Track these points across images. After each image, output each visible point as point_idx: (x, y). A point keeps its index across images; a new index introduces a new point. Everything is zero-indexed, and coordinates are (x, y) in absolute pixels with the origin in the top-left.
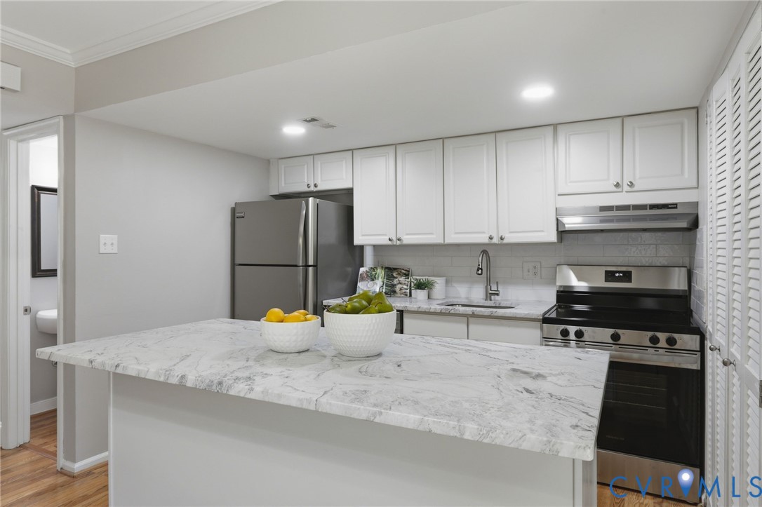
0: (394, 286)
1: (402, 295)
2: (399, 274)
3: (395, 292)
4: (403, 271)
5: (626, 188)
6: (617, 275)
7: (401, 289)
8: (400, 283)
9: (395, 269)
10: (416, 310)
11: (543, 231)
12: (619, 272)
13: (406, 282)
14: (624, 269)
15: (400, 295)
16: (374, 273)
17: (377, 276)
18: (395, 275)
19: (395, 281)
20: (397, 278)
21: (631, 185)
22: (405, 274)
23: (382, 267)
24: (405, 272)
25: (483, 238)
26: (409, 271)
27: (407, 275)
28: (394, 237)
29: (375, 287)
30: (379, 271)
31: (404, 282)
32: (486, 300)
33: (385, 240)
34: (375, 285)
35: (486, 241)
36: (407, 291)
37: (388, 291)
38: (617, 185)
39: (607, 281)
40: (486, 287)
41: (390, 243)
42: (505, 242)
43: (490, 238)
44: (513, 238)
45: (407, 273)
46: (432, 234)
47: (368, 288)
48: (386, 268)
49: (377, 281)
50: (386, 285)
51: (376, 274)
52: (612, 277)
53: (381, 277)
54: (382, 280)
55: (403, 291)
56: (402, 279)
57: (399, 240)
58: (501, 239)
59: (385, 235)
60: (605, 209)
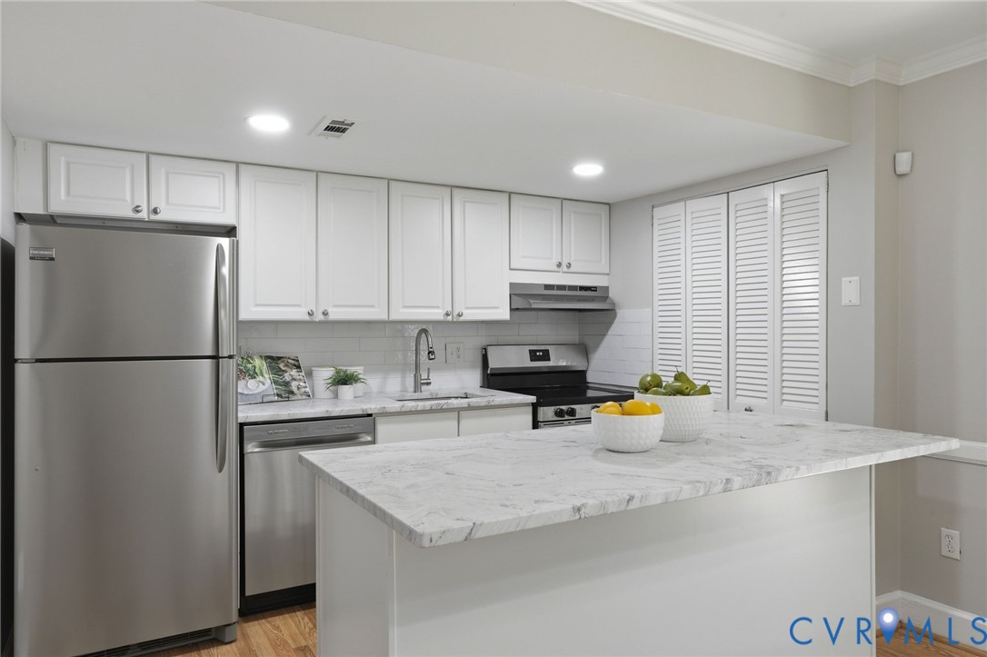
0: (287, 384)
1: (304, 397)
2: (286, 366)
3: (292, 393)
4: (290, 361)
5: (565, 269)
6: (538, 354)
7: (298, 388)
8: (293, 379)
9: (279, 358)
10: (399, 410)
11: (498, 308)
12: (540, 351)
13: (301, 377)
14: (543, 348)
15: (300, 397)
16: (250, 366)
17: (257, 370)
18: (282, 366)
19: (287, 377)
20: (286, 372)
21: (569, 265)
22: (295, 365)
23: (261, 357)
24: (293, 362)
25: (437, 314)
26: (298, 361)
27: (298, 367)
28: (314, 310)
29: (262, 388)
30: (258, 362)
31: (298, 378)
32: (415, 392)
33: (299, 314)
34: (261, 384)
35: (441, 318)
36: (308, 389)
37: (282, 393)
38: (559, 265)
39: (532, 360)
40: (415, 375)
41: (307, 318)
42: (461, 319)
43: (447, 314)
44: (470, 315)
45: (296, 363)
46: (373, 306)
47: (251, 390)
48: (267, 357)
49: (261, 378)
50: (276, 382)
51: (255, 367)
52: (534, 356)
53: (264, 371)
54: (267, 376)
55: (303, 390)
56: (294, 372)
57: (325, 314)
58: (459, 315)
59: (299, 306)
60: (548, 287)
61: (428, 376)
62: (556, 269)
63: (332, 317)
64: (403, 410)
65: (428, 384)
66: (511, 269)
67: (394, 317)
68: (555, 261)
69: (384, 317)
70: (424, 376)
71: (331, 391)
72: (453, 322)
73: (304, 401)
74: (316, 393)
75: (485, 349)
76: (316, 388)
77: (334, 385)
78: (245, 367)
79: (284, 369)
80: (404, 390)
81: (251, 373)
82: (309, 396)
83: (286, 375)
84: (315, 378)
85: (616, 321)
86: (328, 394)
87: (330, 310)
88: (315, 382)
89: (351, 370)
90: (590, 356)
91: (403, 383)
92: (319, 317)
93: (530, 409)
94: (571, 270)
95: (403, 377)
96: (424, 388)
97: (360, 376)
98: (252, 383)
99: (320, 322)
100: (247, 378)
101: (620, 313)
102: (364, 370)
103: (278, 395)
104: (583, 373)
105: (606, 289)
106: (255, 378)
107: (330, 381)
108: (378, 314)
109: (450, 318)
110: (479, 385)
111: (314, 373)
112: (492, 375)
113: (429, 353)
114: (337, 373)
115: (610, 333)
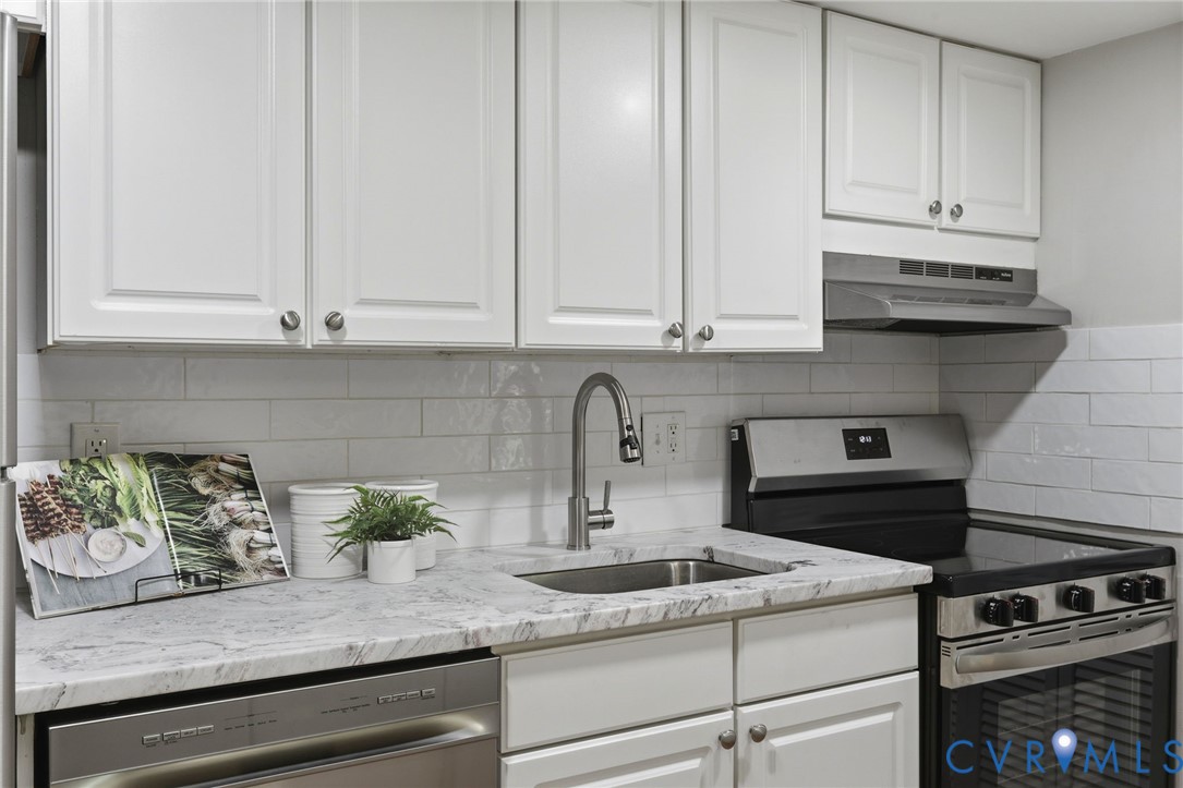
0: (214, 539)
1: (267, 577)
2: (214, 482)
3: (231, 565)
4: (223, 466)
5: (945, 219)
6: (862, 439)
7: (250, 550)
8: (238, 524)
9: (191, 460)
11: (794, 318)
12: (865, 432)
13: (257, 515)
14: (871, 424)
15: (255, 578)
16: (97, 486)
17: (121, 500)
18: (199, 483)
19: (215, 517)
20: (212, 500)
21: (957, 212)
22: (238, 479)
23: (134, 456)
24: (232, 470)
25: (645, 333)
26: (248, 466)
27: (249, 485)
28: (301, 313)
29: (135, 554)
30: (124, 475)
31: (248, 516)
32: (572, 546)
33: (254, 324)
34: (131, 544)
35: (656, 342)
36: (277, 552)
37: (201, 567)
38: (935, 209)
39: (850, 456)
40: (572, 501)
41: (277, 337)
42: (708, 346)
43: (673, 333)
44: (732, 337)
45: (243, 473)
46: (473, 306)
47: (98, 564)
48: (153, 459)
49: (132, 525)
50: (178, 535)
51: (114, 490)
52: (855, 445)
53: (143, 503)
54: (151, 517)
55: (263, 554)
56: (236, 502)
57: (334, 324)
58: (704, 336)
59: (254, 299)
60: (909, 267)
61: (606, 503)
62: (925, 218)
63: (353, 335)
64: (587, 627)
65: (608, 524)
66: (826, 216)
67: (531, 339)
68: (928, 198)
69: (505, 338)
70: (596, 504)
71: (348, 556)
72: (684, 356)
73: (264, 590)
74: (302, 560)
75: (741, 429)
76: (301, 550)
77: (356, 538)
78: (83, 490)
79: (205, 492)
80: (539, 541)
81: (102, 507)
82: (282, 572)
83: (213, 510)
84: (297, 518)
85: (1065, 355)
86: (342, 566)
87: (348, 313)
88: (299, 530)
89: (406, 491)
90: (976, 443)
91: (536, 522)
92: (314, 335)
93: (912, 602)
94: (962, 223)
95: (537, 507)
96: (594, 533)
97: (434, 512)
98: (101, 541)
99: (319, 353)
100: (87, 526)
101: (1077, 337)
102: (440, 492)
103: (185, 576)
104: (956, 488)
105: (1031, 276)
106: (112, 523)
107: (343, 527)
108: (485, 328)
109: (677, 344)
110: (720, 521)
111: (297, 504)
112: (758, 495)
113: (624, 443)
114: (365, 502)
115: (1042, 386)
